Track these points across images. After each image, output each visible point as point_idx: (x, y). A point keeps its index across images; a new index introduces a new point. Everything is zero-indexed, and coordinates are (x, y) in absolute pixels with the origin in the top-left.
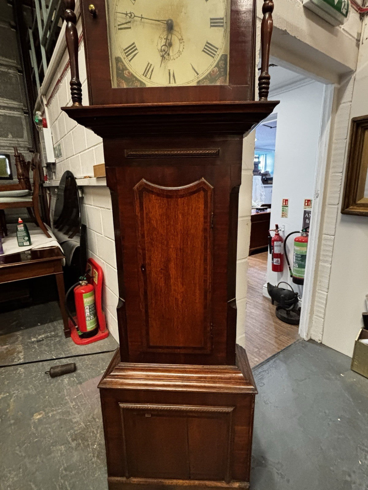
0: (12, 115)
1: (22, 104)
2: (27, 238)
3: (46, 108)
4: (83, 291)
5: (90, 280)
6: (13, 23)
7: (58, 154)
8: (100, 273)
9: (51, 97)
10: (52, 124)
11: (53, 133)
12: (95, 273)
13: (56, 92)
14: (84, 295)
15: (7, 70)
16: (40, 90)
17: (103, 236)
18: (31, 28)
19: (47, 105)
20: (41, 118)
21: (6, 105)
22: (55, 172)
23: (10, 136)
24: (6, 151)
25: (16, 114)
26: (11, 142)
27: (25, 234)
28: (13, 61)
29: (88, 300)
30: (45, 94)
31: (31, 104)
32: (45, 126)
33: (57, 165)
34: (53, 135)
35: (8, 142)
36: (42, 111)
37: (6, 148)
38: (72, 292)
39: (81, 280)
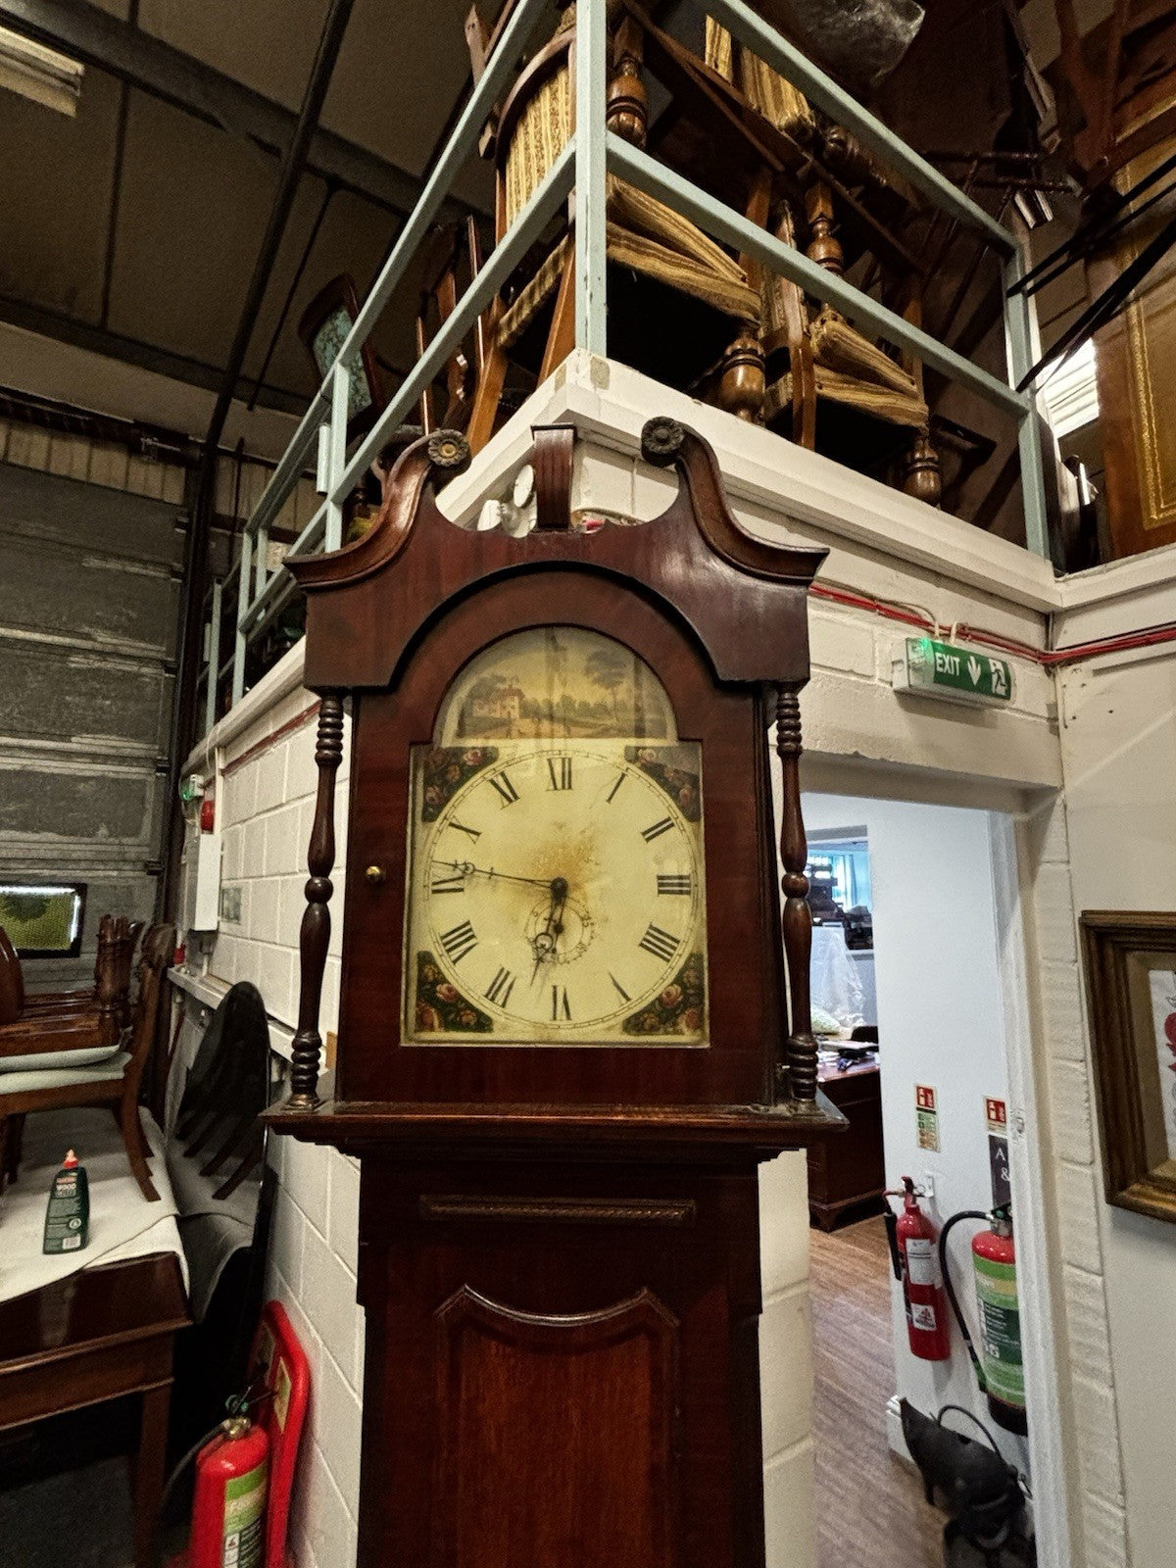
0: (121, 776)
1: (157, 747)
2: (76, 1223)
3: (219, 779)
4: (229, 1466)
5: (261, 1415)
6: (178, 566)
7: (231, 912)
8: (301, 1386)
9: (239, 761)
10: (230, 823)
11: (225, 847)
12: (283, 1375)
13: (257, 758)
14: (230, 1482)
15: (135, 669)
16: (215, 732)
17: (327, 1242)
18: (219, 582)
19: (223, 772)
20: (199, 792)
21: (112, 752)
22: (210, 954)
23: (103, 831)
24: (79, 873)
25: (134, 772)
26: (99, 848)
27: (75, 1208)
28: (157, 648)
29: (238, 1508)
30: (225, 746)
31: (180, 749)
32: (208, 826)
33: (222, 938)
34: (225, 852)
35: (94, 847)
36: (210, 777)
37: (83, 865)
38: (192, 1469)
39: (228, 1415)
